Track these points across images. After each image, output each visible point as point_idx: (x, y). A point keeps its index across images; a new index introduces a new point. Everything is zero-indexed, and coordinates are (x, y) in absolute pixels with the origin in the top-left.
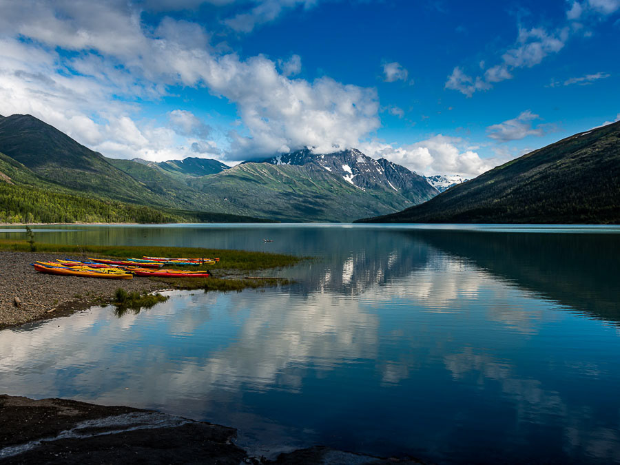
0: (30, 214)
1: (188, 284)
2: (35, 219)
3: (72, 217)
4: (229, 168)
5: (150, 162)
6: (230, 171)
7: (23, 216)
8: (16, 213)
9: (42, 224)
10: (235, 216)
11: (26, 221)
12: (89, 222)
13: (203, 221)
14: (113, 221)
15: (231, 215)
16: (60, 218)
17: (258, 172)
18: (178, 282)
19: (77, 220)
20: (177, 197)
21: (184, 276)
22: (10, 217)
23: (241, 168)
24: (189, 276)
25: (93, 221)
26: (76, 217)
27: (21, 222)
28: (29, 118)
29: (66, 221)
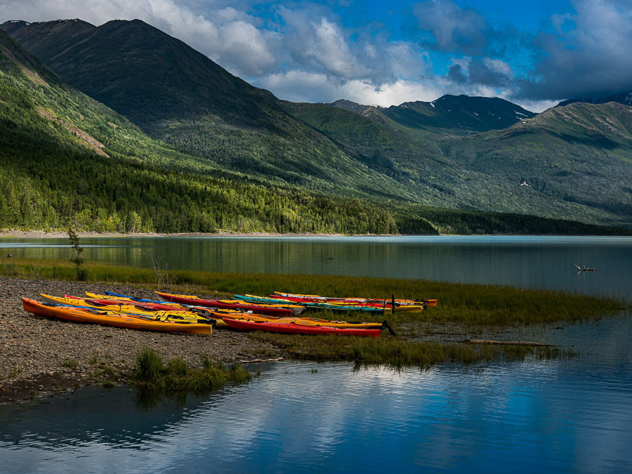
0: (135, 214)
1: (322, 349)
2: (143, 224)
3: (213, 221)
4: (531, 115)
5: (367, 107)
6: (533, 122)
7: (122, 218)
8: (110, 213)
9: (156, 235)
10: (543, 219)
11: (128, 229)
12: (244, 231)
13: (474, 231)
14: (291, 230)
15: (536, 217)
16: (190, 223)
17: (596, 123)
18: (303, 346)
19: (221, 227)
20: (422, 181)
21: (325, 333)
22: (99, 221)
23: (557, 114)
24: (337, 333)
25: (252, 228)
26: (219, 220)
27: (118, 230)
28: (138, 26)
29: (201, 230)
